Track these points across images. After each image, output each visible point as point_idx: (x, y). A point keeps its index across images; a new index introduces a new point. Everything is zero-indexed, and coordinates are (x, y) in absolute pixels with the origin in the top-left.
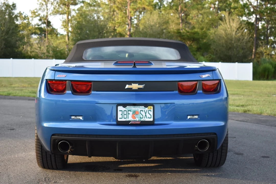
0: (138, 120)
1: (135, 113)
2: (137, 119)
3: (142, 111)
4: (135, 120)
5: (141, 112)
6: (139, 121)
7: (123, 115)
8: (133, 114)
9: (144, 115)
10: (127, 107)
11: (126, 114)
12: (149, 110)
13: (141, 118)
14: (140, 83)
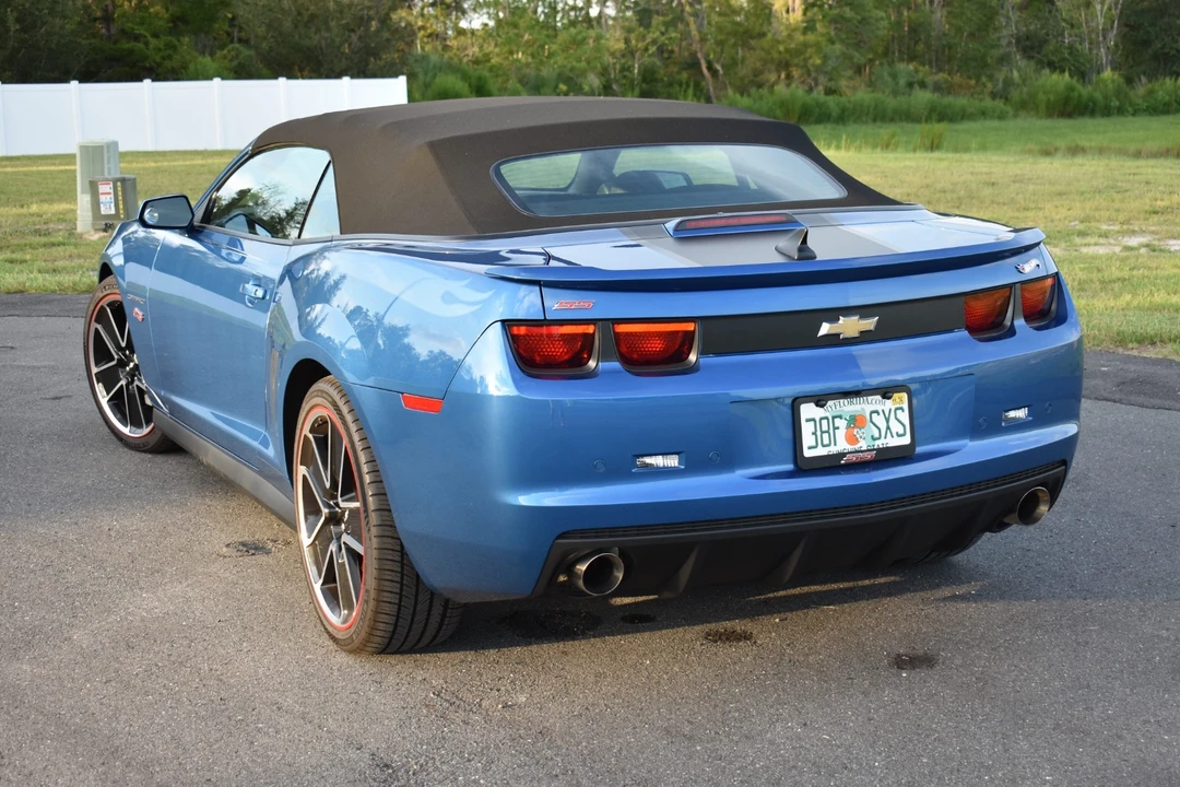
0: (865, 448)
1: (855, 421)
2: (863, 445)
3: (877, 412)
4: (857, 447)
5: (874, 415)
6: (868, 450)
7: (819, 433)
8: (848, 427)
9: (883, 426)
10: (830, 403)
11: (828, 432)
12: (898, 406)
13: (874, 439)
14: (863, 311)
